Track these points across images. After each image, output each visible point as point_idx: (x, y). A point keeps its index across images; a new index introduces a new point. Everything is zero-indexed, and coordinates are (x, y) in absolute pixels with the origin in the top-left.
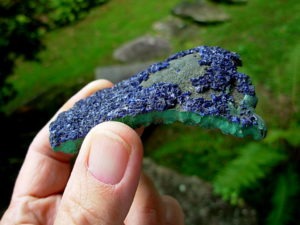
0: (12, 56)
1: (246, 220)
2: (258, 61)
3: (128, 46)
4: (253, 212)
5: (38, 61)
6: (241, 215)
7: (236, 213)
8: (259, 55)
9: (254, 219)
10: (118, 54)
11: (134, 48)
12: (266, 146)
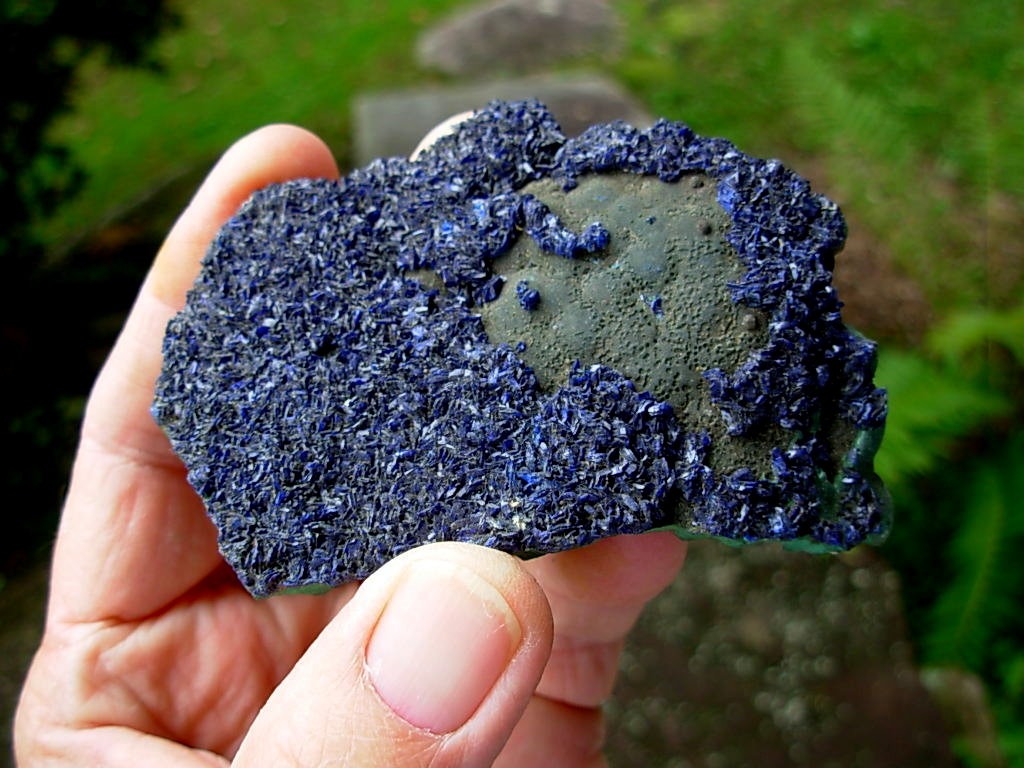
0: (65, 50)
1: (865, 607)
2: (921, 78)
3: (464, 20)
4: (890, 581)
5: (158, 69)
6: (848, 590)
7: (833, 580)
8: (924, 56)
9: (892, 604)
10: (431, 47)
11: (488, 27)
12: (938, 364)
